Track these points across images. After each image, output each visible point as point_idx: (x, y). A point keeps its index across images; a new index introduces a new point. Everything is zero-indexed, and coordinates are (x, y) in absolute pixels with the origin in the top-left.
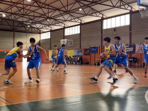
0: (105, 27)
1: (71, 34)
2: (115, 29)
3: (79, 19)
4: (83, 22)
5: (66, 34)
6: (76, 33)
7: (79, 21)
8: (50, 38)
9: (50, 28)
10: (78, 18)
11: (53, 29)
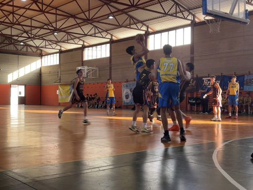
0: (150, 48)
3: (108, 33)
4: (114, 38)
5: (86, 58)
10: (106, 31)
11: (63, 49)
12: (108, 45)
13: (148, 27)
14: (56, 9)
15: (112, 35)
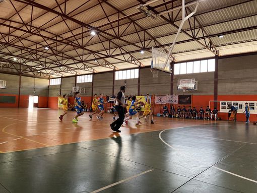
0: (116, 78)
1: (83, 82)
2: (125, 81)
4: (95, 72)
5: (78, 82)
6: (89, 81)
7: (92, 70)
8: (60, 84)
9: (61, 75)
10: (91, 67)
11: (63, 76)
12: (92, 75)
13: (115, 67)
14: (62, 53)
15: (94, 70)
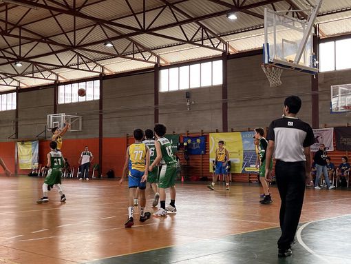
2: (188, 94)
3: (97, 64)
8: (14, 108)
13: (158, 58)
15: (103, 67)
